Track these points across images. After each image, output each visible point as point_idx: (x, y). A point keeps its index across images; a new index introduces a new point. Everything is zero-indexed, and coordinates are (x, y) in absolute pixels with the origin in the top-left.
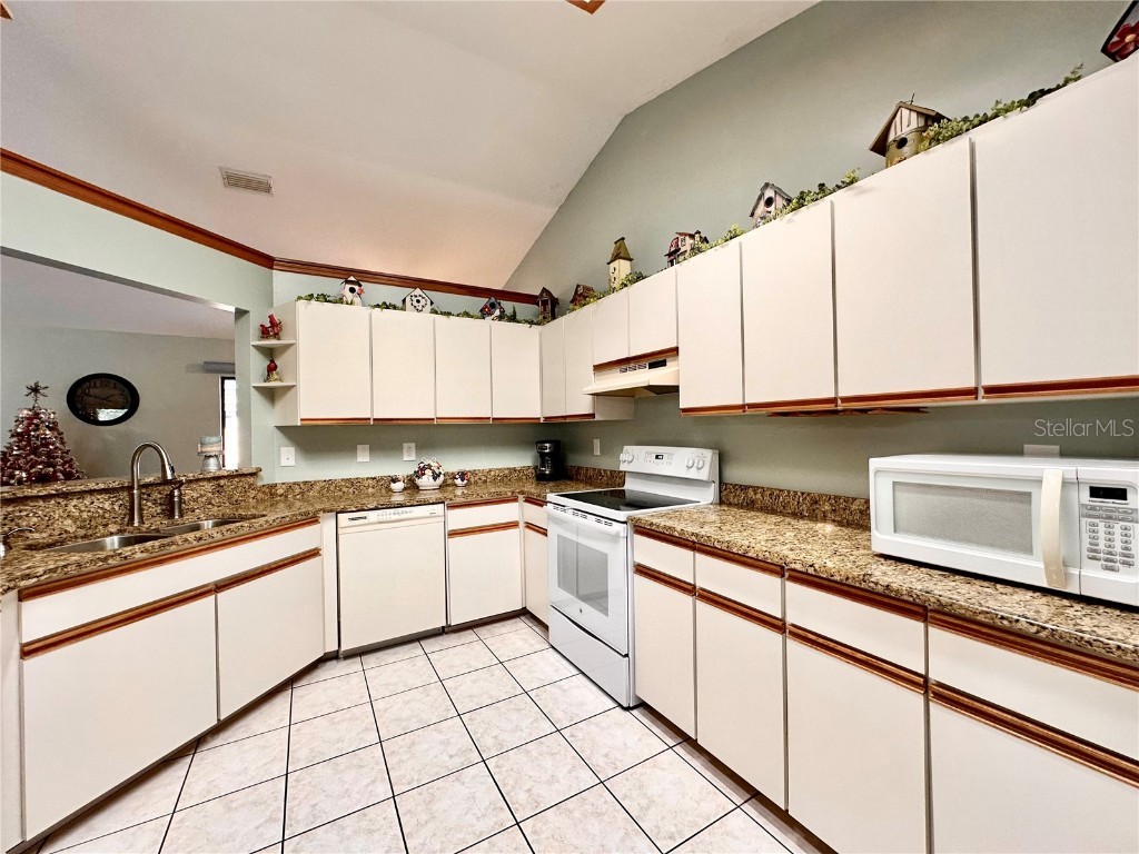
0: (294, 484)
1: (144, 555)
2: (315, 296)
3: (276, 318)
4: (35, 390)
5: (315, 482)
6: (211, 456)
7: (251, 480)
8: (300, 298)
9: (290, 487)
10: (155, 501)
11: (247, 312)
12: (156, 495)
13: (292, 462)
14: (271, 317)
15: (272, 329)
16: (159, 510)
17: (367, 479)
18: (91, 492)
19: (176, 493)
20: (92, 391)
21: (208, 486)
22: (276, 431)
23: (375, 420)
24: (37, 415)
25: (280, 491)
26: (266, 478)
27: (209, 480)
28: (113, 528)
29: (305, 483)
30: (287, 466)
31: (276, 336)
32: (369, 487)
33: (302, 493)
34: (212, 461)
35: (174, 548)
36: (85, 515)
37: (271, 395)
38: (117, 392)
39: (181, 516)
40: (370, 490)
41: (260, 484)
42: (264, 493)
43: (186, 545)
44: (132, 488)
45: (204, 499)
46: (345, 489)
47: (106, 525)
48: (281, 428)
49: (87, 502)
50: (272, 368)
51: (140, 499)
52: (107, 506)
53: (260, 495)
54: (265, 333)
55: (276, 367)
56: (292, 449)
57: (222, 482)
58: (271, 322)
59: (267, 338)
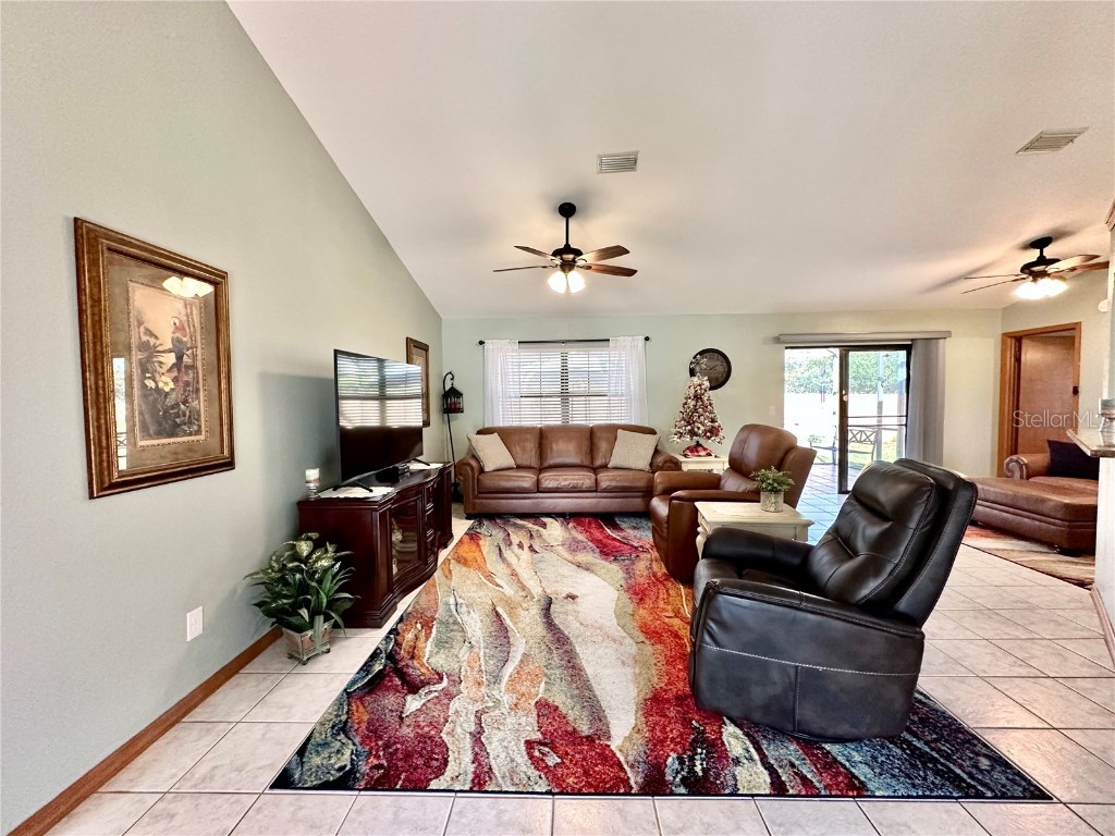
38: (719, 364)
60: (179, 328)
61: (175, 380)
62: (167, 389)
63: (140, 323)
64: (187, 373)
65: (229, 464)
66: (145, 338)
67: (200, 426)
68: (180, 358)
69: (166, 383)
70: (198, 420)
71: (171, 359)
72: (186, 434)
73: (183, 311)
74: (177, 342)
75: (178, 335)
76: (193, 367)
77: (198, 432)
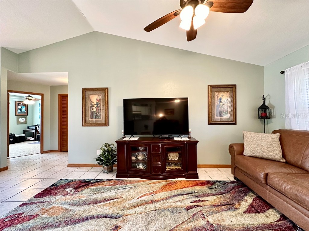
60: (97, 100)
61: (96, 109)
62: (95, 111)
63: (91, 101)
64: (99, 108)
65: (106, 125)
66: (91, 103)
67: (101, 117)
68: (97, 105)
69: (95, 109)
70: (101, 116)
71: (96, 106)
72: (98, 119)
73: (98, 97)
74: (97, 103)
75: (97, 101)
76: (100, 107)
77: (100, 118)
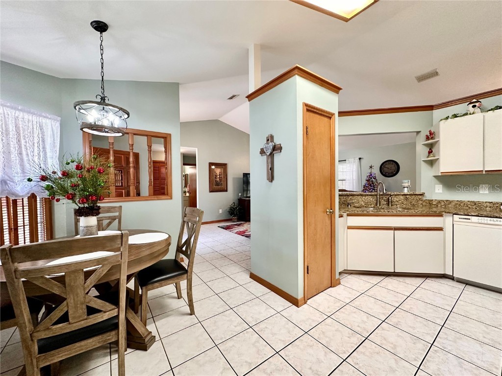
0: (441, 200)
1: (373, 213)
2: (450, 116)
3: (432, 131)
4: (371, 167)
5: (452, 201)
6: (405, 187)
7: (420, 197)
8: (441, 120)
9: (439, 202)
10: (384, 200)
11: (420, 131)
12: (384, 198)
13: (441, 191)
14: (430, 131)
15: (431, 135)
16: (385, 203)
17: (486, 202)
18: (368, 195)
19: (390, 198)
20: (386, 166)
21: (402, 197)
22: (433, 177)
23: (486, 171)
24: (371, 175)
25: (434, 203)
26: (428, 197)
27: (403, 195)
28: (372, 206)
29: (447, 201)
30: (438, 193)
31: (432, 138)
32: (487, 207)
33: (445, 205)
34: (406, 189)
35: (380, 212)
36: (366, 201)
37: (431, 163)
38: (393, 166)
39: (392, 205)
40: (488, 208)
41: (424, 199)
42: (426, 203)
43: (384, 213)
44: (377, 195)
45: (400, 202)
46: (469, 206)
47: (371, 205)
48: (435, 176)
49: (367, 198)
50: (430, 152)
51: (379, 199)
52: (371, 199)
53: (424, 204)
54: (428, 138)
55: (432, 152)
56: (441, 186)
57: (408, 196)
58: (430, 133)
59: (428, 140)
60: (220, 172)
65: (227, 191)
66: (216, 174)
69: (218, 180)
70: (222, 184)
71: (219, 177)
72: (220, 186)
76: (222, 177)
